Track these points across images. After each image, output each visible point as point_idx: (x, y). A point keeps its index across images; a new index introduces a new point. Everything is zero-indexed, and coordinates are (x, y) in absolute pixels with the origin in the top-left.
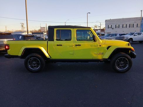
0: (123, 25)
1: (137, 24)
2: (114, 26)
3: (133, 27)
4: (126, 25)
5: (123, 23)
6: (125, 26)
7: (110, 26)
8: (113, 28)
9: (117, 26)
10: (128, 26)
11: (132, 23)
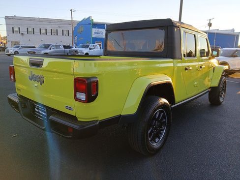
0: (40, 29)
1: (63, 30)
2: (24, 30)
3: (57, 34)
4: (46, 29)
5: (41, 27)
6: (43, 31)
7: (16, 29)
8: (22, 34)
9: (30, 30)
10: (49, 31)
11: (55, 27)
